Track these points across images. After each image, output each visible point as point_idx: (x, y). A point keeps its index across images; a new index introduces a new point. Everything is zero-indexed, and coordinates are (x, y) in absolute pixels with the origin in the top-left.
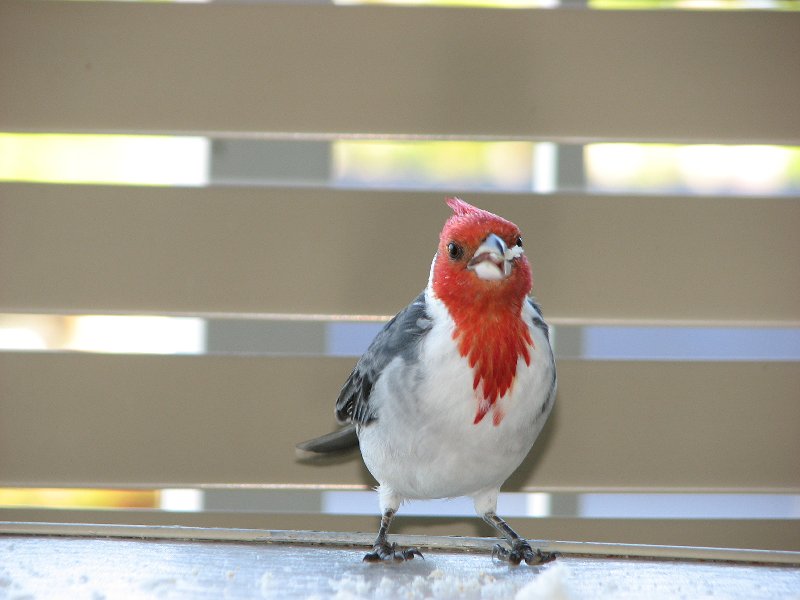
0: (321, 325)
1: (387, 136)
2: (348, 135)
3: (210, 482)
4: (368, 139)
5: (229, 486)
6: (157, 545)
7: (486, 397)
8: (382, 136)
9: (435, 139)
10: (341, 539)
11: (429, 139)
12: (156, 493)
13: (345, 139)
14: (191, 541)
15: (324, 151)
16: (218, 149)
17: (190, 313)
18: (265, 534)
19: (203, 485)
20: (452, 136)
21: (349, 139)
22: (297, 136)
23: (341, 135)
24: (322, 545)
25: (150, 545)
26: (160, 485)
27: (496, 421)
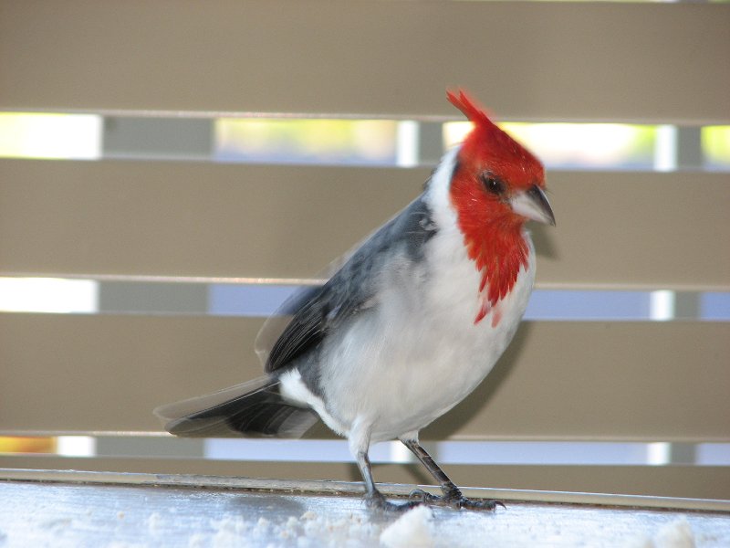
0: (204, 287)
1: (264, 114)
2: (228, 113)
3: (102, 430)
4: (247, 117)
5: (119, 433)
6: (54, 488)
7: (489, 300)
8: (259, 114)
9: (307, 118)
10: (221, 483)
11: (303, 118)
12: (54, 439)
13: (224, 117)
14: (84, 484)
15: (207, 128)
16: (110, 125)
17: (84, 275)
18: (152, 479)
19: (95, 433)
20: (322, 115)
21: (229, 117)
22: (181, 114)
23: (222, 113)
24: (204, 488)
25: (48, 488)
26: (57, 432)
27: (495, 323)
